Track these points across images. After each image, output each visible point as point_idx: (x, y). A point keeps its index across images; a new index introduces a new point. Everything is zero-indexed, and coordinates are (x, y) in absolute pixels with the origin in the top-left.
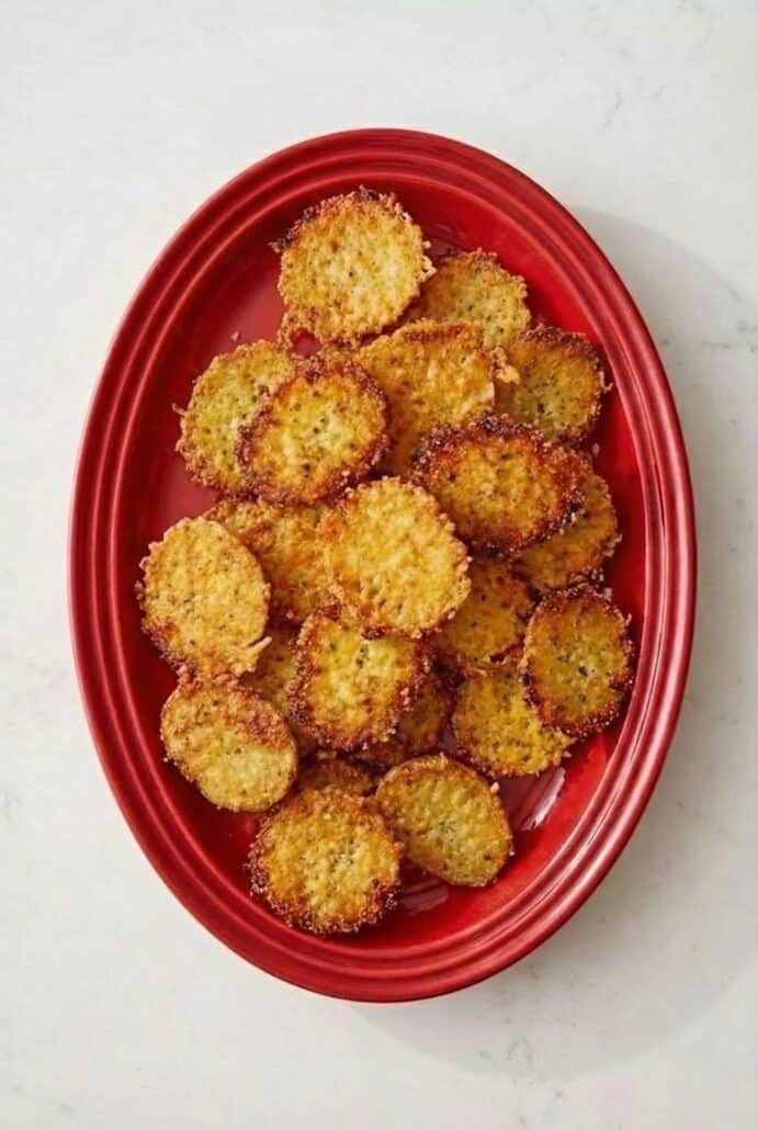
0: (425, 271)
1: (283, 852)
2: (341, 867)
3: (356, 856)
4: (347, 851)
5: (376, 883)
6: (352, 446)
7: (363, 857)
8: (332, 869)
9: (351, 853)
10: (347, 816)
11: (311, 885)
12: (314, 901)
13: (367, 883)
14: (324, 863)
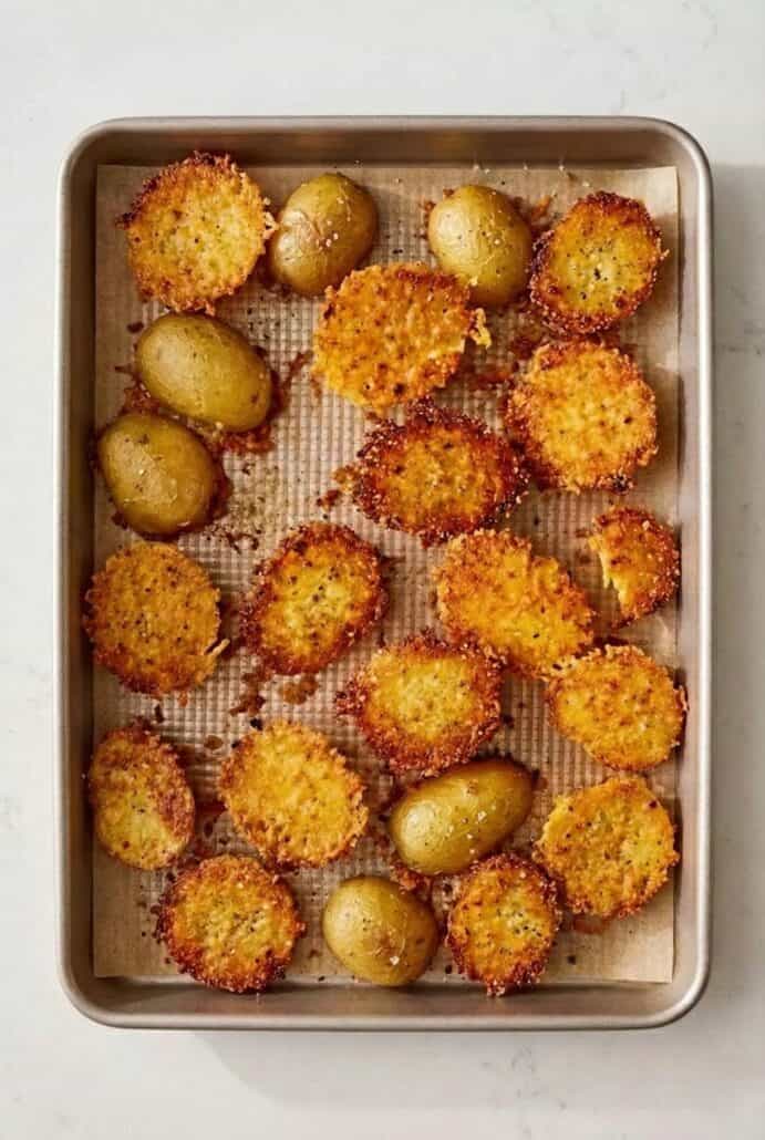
0: (268, 227)
1: (191, 907)
2: (240, 933)
3: (256, 926)
4: (250, 919)
5: (269, 953)
6: (352, 607)
7: (263, 927)
8: (233, 930)
9: (255, 921)
10: (258, 888)
11: (210, 941)
12: (209, 956)
13: (262, 951)
14: (227, 925)
